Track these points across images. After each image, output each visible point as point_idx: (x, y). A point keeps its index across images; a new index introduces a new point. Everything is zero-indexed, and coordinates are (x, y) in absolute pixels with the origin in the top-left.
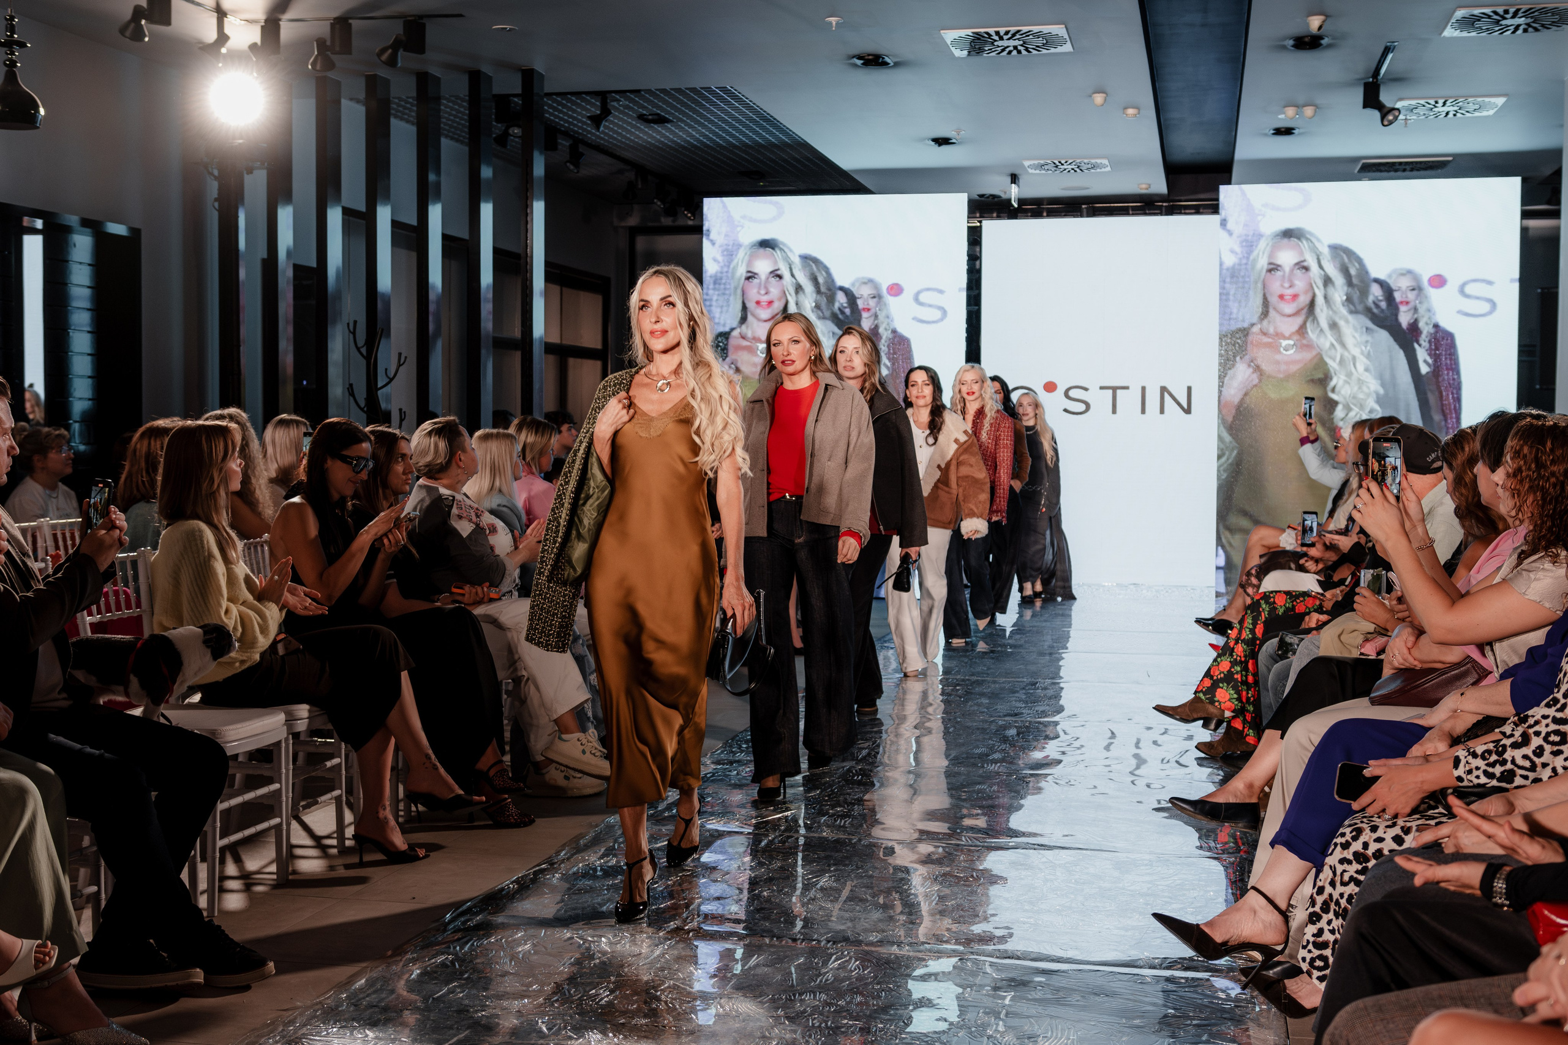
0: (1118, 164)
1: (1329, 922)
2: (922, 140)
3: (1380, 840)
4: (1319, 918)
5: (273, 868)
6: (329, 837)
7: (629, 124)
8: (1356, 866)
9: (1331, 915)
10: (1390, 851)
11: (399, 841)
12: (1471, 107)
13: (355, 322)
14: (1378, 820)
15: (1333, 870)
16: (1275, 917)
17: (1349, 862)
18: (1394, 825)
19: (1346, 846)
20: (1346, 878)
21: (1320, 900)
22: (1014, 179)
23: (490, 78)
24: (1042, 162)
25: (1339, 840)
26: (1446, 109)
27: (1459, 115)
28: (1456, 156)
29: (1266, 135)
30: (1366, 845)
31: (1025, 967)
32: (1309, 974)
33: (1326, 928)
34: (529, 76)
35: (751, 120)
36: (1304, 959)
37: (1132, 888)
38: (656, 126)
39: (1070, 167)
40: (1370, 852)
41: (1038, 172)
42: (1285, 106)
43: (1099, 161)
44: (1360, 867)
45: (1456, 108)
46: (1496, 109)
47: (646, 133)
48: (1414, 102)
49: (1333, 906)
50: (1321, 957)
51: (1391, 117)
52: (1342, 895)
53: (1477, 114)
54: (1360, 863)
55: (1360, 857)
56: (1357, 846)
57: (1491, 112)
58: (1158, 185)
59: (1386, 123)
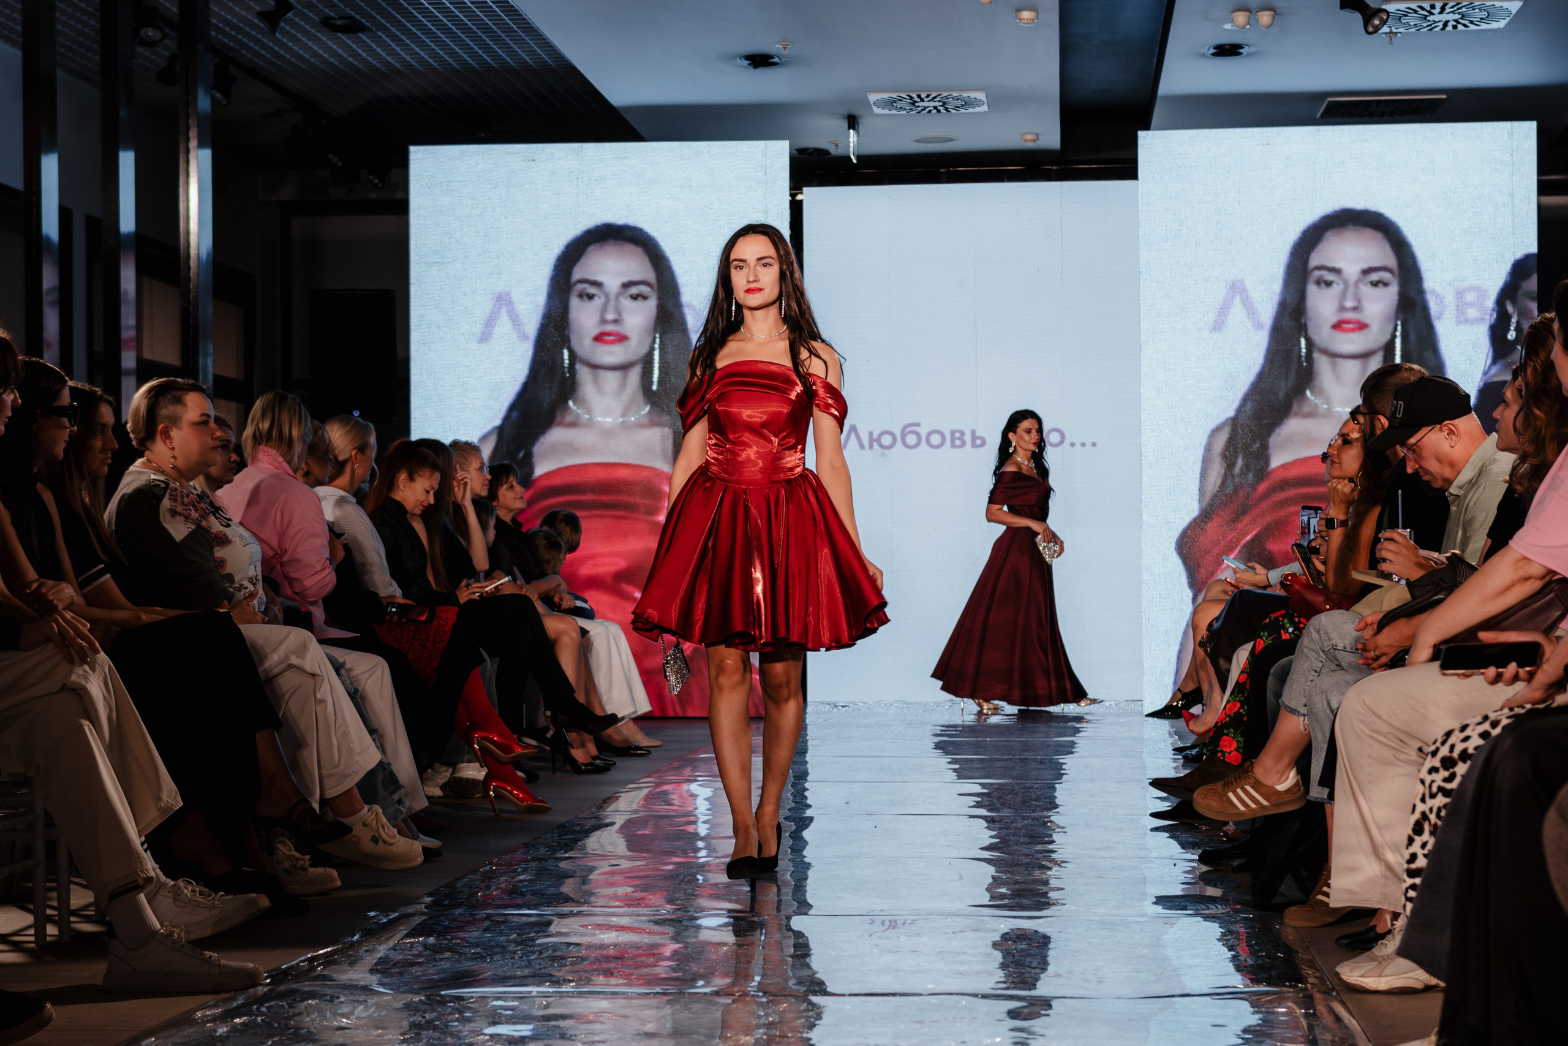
0: (1000, 100)
2: (730, 58)
12: (1478, 14)
17: (1437, 771)
19: (1435, 753)
20: (1434, 789)
22: (853, 122)
24: (894, 95)
26: (1444, 17)
27: (1460, 27)
28: (1452, 92)
29: (1203, 55)
30: (1453, 748)
38: (344, 38)
39: (932, 104)
40: (1456, 754)
41: (886, 111)
42: (1232, 12)
43: (973, 95)
44: (1447, 774)
45: (1457, 17)
46: (1508, 19)
47: (328, 49)
48: (1402, 6)
51: (1377, 22)
52: (1431, 811)
53: (1484, 26)
54: (1447, 769)
55: (1447, 762)
56: (1444, 751)
57: (1502, 24)
58: (1050, 137)
59: (1371, 29)
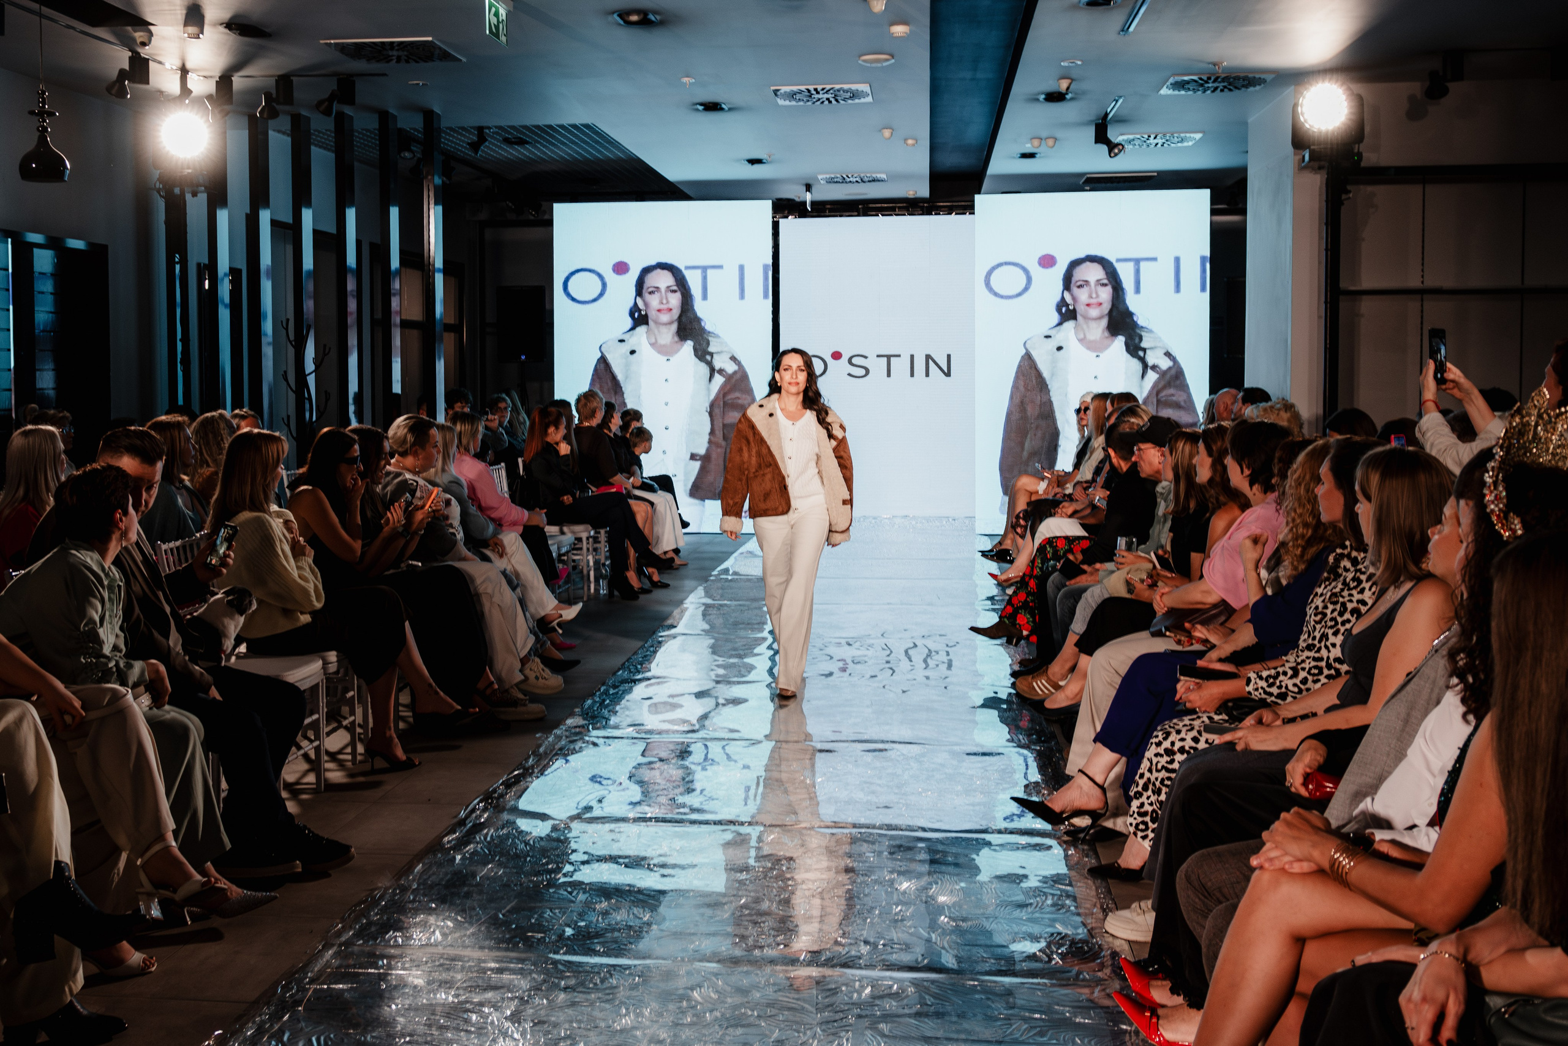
0: (894, 177)
1: (1148, 798)
2: (738, 160)
3: (1183, 740)
4: (1141, 795)
5: (311, 778)
6: (340, 752)
7: (496, 146)
8: (1166, 758)
9: (1150, 793)
10: (1191, 748)
11: (400, 753)
12: (1176, 139)
13: (288, 320)
14: (1181, 724)
15: (1150, 761)
16: (1097, 792)
17: (1162, 756)
18: (1192, 729)
19: (1159, 744)
20: (1159, 767)
21: (1141, 782)
22: (809, 187)
23: (395, 117)
24: (832, 176)
25: (1154, 740)
27: (1166, 144)
28: (1160, 172)
29: (1013, 157)
30: (1173, 744)
31: (907, 837)
32: (1135, 834)
33: (1146, 802)
34: (429, 116)
35: (597, 142)
36: (1131, 824)
37: (970, 772)
38: (515, 146)
40: (1176, 748)
41: (828, 183)
42: (1032, 139)
44: (1169, 759)
45: (1164, 141)
46: (1195, 142)
47: (508, 152)
49: (1151, 786)
50: (1143, 823)
51: (1115, 150)
52: (1157, 779)
54: (1168, 755)
55: (1169, 752)
56: (1167, 744)
58: (923, 191)
59: (1113, 153)
